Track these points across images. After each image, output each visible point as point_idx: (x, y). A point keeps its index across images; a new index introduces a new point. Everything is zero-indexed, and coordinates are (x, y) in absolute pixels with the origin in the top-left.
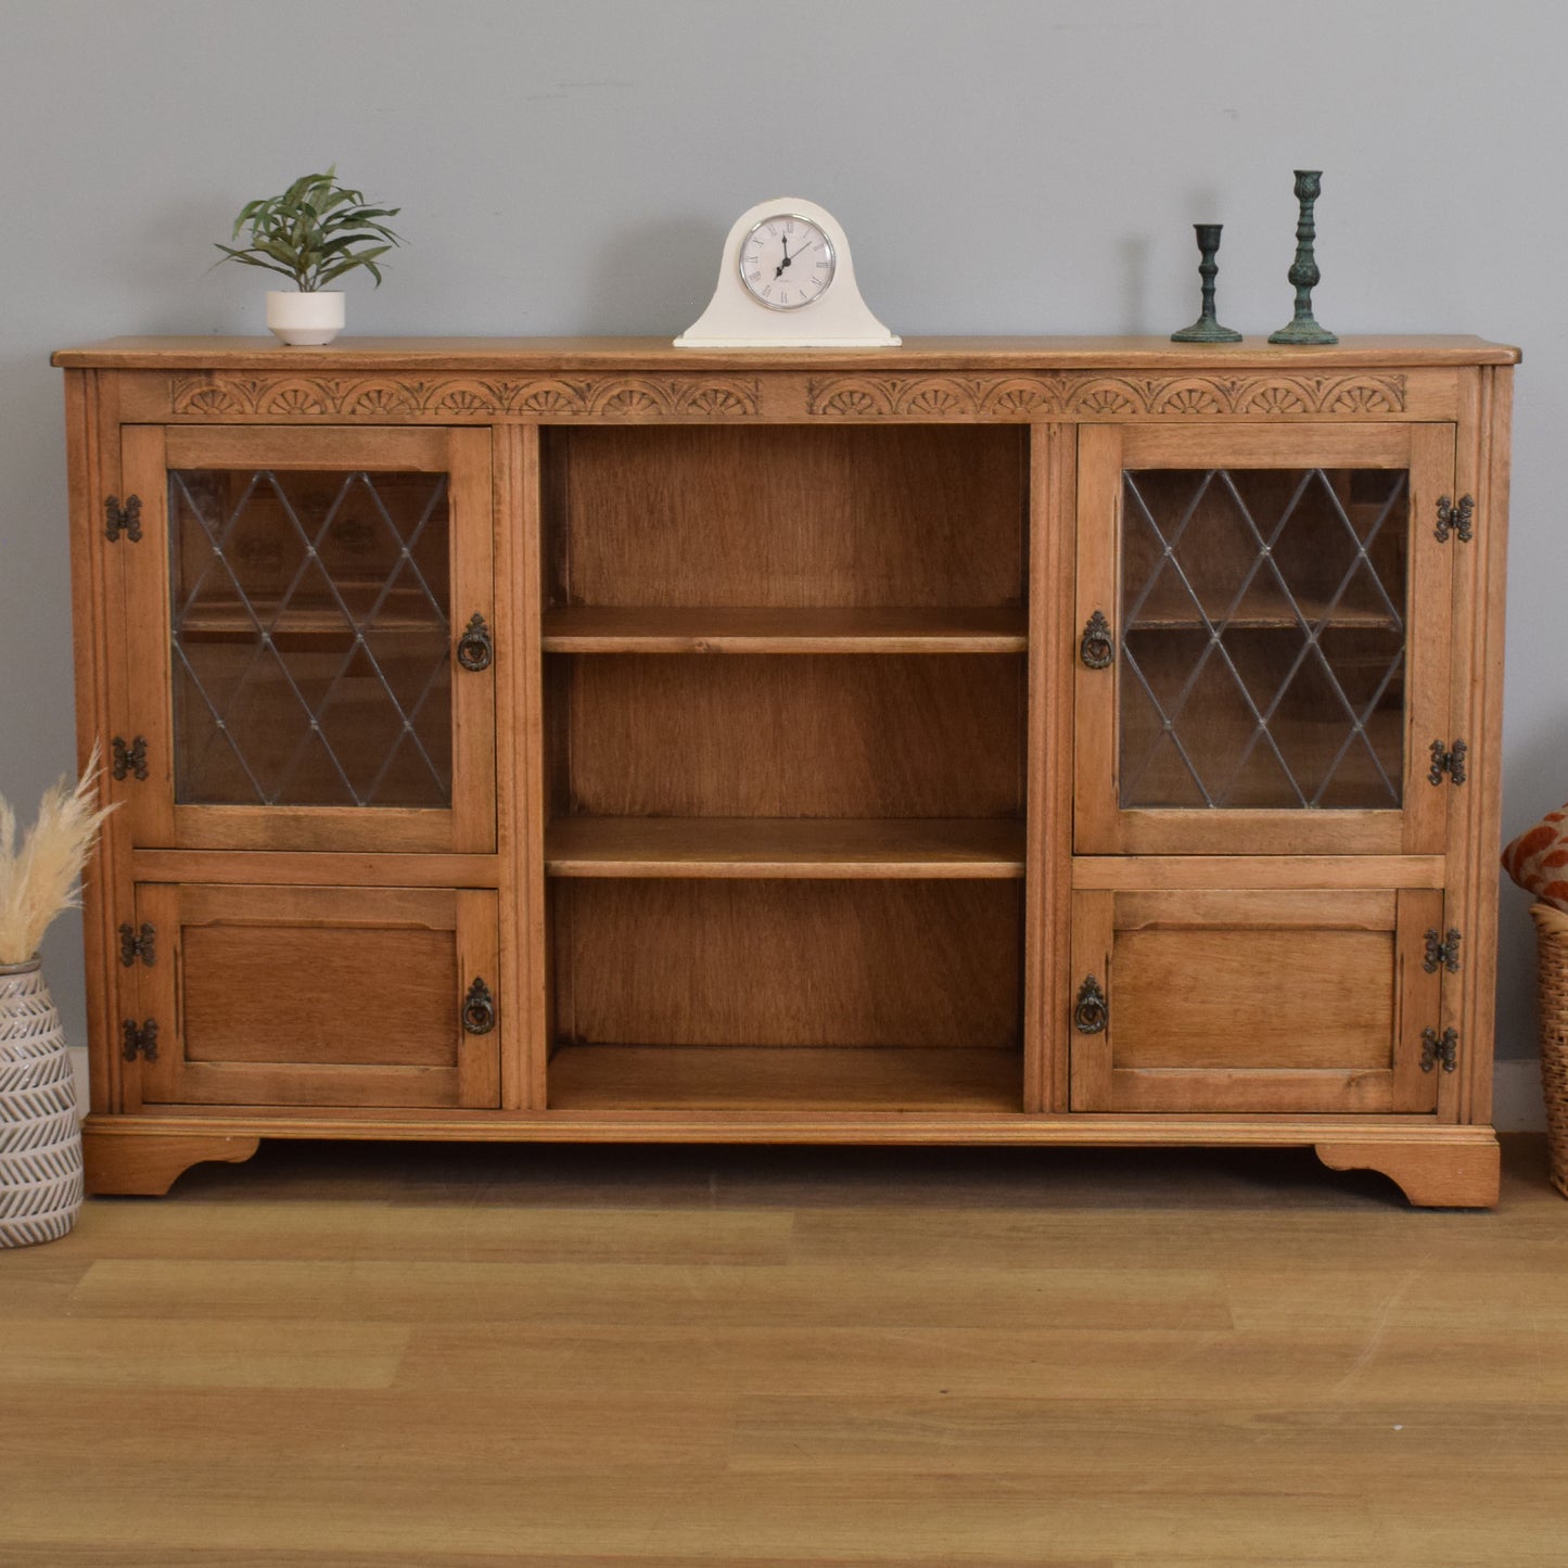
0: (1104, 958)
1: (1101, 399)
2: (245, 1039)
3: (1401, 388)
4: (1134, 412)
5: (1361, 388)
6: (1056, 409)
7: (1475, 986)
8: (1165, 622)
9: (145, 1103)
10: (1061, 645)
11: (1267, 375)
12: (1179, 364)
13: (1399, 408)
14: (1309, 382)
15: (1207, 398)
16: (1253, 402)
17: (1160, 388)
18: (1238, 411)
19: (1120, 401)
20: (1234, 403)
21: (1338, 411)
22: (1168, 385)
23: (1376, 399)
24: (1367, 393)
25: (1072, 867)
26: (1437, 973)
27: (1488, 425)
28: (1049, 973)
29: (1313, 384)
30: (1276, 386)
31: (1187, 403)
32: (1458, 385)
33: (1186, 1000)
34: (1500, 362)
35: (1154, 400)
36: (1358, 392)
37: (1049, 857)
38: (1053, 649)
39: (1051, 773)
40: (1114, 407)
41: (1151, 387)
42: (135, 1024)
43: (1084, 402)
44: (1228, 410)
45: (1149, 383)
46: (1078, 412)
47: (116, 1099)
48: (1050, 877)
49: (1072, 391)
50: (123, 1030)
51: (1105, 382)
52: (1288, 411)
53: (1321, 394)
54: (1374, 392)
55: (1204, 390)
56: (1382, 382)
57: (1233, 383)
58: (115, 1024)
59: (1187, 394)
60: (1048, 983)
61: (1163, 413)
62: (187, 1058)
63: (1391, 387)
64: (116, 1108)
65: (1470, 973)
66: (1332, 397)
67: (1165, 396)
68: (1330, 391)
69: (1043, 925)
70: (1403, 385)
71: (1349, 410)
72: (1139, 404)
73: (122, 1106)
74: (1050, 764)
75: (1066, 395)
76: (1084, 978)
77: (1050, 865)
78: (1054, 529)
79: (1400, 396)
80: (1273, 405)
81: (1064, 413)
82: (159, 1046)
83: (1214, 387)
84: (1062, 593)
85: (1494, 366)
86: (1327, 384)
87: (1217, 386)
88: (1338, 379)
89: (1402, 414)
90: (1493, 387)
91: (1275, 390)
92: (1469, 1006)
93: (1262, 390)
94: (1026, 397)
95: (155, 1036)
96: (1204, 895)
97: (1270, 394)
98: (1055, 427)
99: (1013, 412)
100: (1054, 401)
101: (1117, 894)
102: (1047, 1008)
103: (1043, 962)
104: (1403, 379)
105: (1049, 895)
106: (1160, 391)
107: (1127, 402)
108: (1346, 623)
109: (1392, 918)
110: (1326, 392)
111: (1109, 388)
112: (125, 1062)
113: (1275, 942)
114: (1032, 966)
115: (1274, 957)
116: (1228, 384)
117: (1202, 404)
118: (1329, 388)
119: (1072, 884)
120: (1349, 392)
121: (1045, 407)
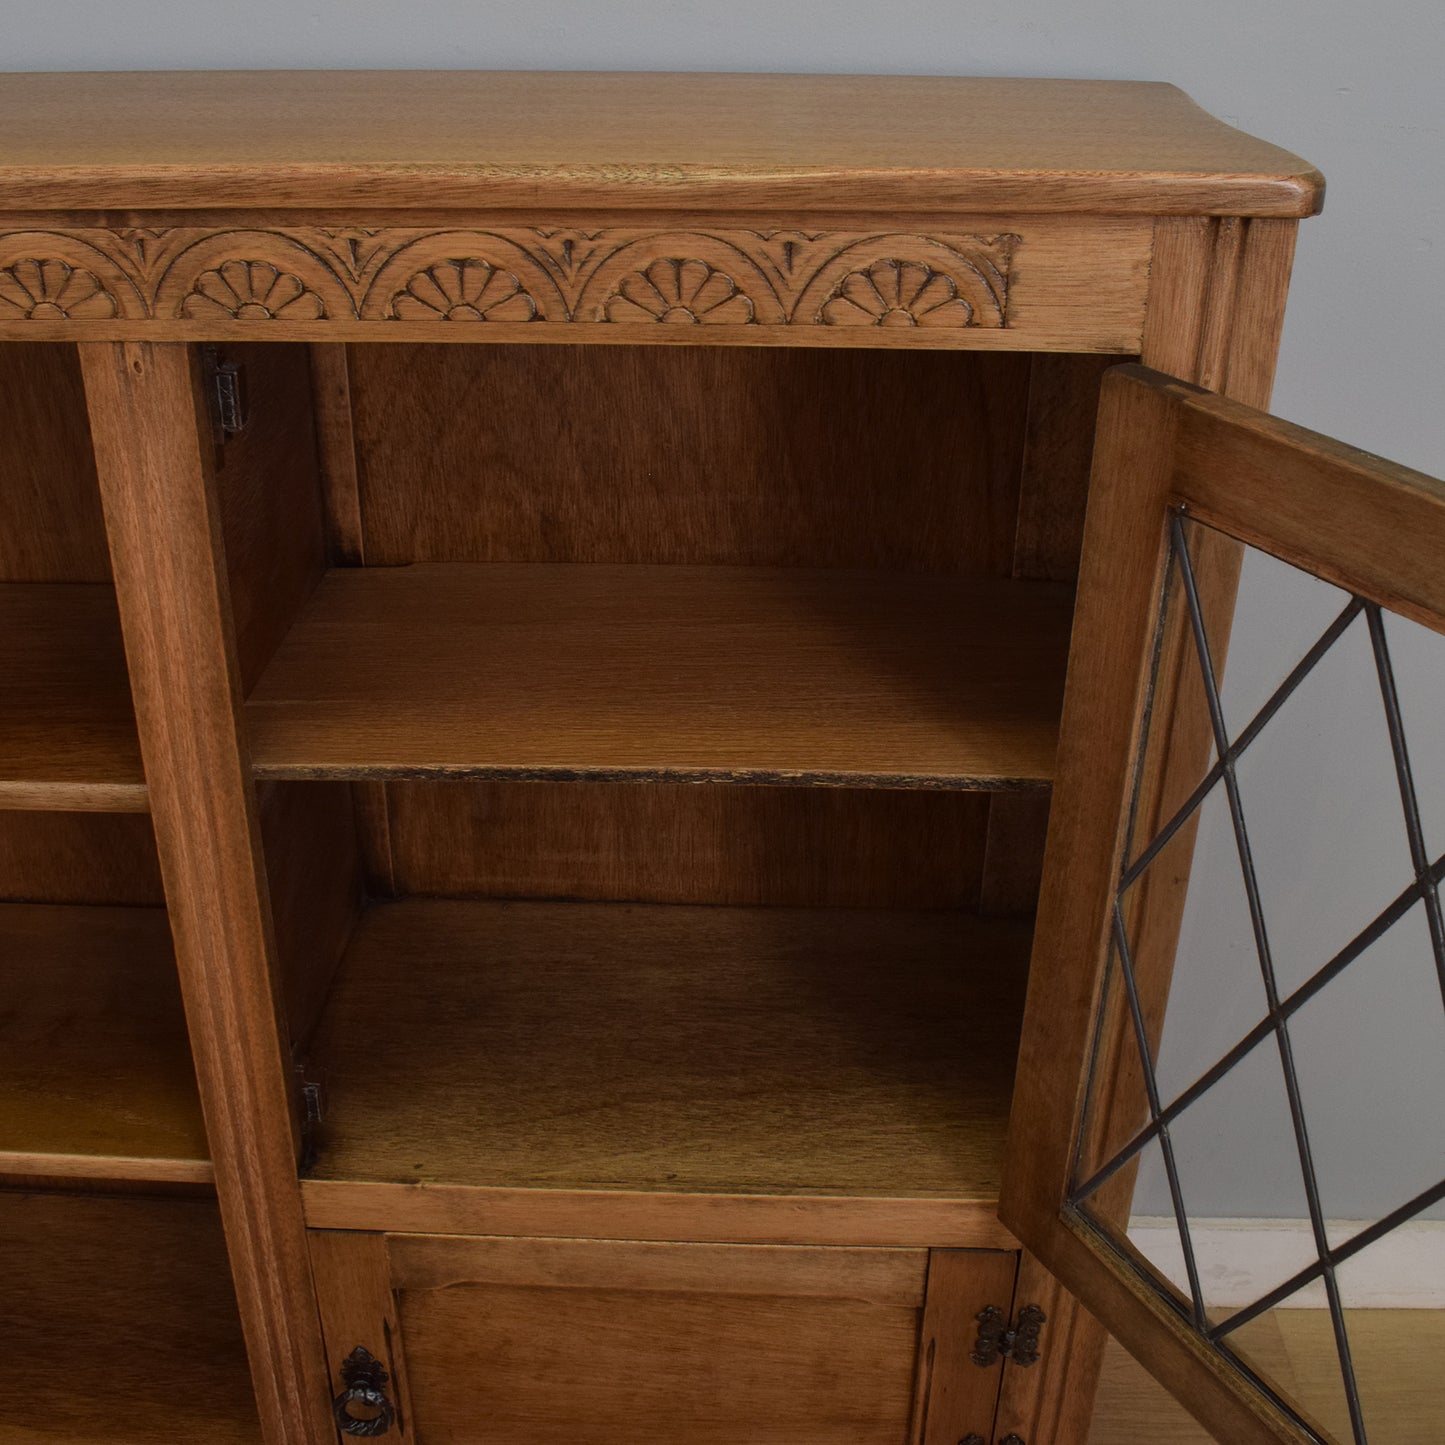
0: (381, 1326)
1: (237, 279)
3: (1004, 269)
4: (324, 317)
5: (899, 264)
6: (133, 309)
7: (1063, 1382)
8: (451, 767)
10: (221, 822)
11: (656, 228)
12: (409, 198)
13: (993, 315)
14: (765, 246)
15: (503, 283)
16: (622, 293)
17: (383, 256)
18: (584, 315)
19: (286, 287)
20: (572, 297)
21: (840, 321)
22: (404, 247)
23: (938, 292)
24: (915, 278)
25: (300, 1195)
26: (995, 1368)
27: (1216, 367)
28: (284, 1340)
29: (776, 251)
30: (680, 254)
31: (455, 294)
32: (1152, 262)
33: (539, 1378)
34: (1267, 210)
35: (372, 285)
36: (892, 275)
37: (255, 1178)
38: (202, 829)
39: (235, 1048)
40: (273, 303)
41: (362, 251)
43: (198, 290)
44: (558, 314)
45: (354, 243)
46: (185, 314)
48: (262, 1209)
49: (164, 261)
51: (244, 238)
52: (710, 318)
53: (797, 278)
54: (933, 275)
55: (497, 261)
56: (952, 248)
57: (570, 245)
59: (453, 271)
60: (287, 1354)
61: (396, 318)
63: (979, 263)
65: (1055, 1367)
66: (825, 286)
67: (399, 272)
68: (819, 271)
69: (262, 1273)
70: (1009, 260)
71: (866, 320)
72: (334, 296)
74: (231, 1033)
75: (150, 273)
76: (350, 1350)
77: (259, 1191)
78: (167, 585)
79: (999, 288)
80: (673, 302)
81: (153, 317)
83: (519, 253)
84: (206, 721)
85: (1246, 221)
86: (814, 252)
87: (528, 254)
88: (841, 239)
89: (1000, 333)
90: (1239, 271)
91: (679, 263)
92: (1049, 1408)
93: (644, 264)
94: (53, 274)
96: (558, 1247)
97: (665, 274)
98: (134, 353)
99: (29, 316)
100: (124, 287)
101: (392, 1239)
102: (291, 1384)
103: (271, 1323)
104: (1012, 243)
105: (266, 1234)
106: (386, 264)
107: (305, 290)
108: (850, 779)
109: (918, 1289)
110: (811, 271)
111: (253, 255)
113: (698, 1309)
114: (252, 1329)
115: (696, 1328)
116: (555, 246)
117: (492, 296)
118: (820, 262)
119: (305, 1219)
120: (868, 273)
121: (102, 303)
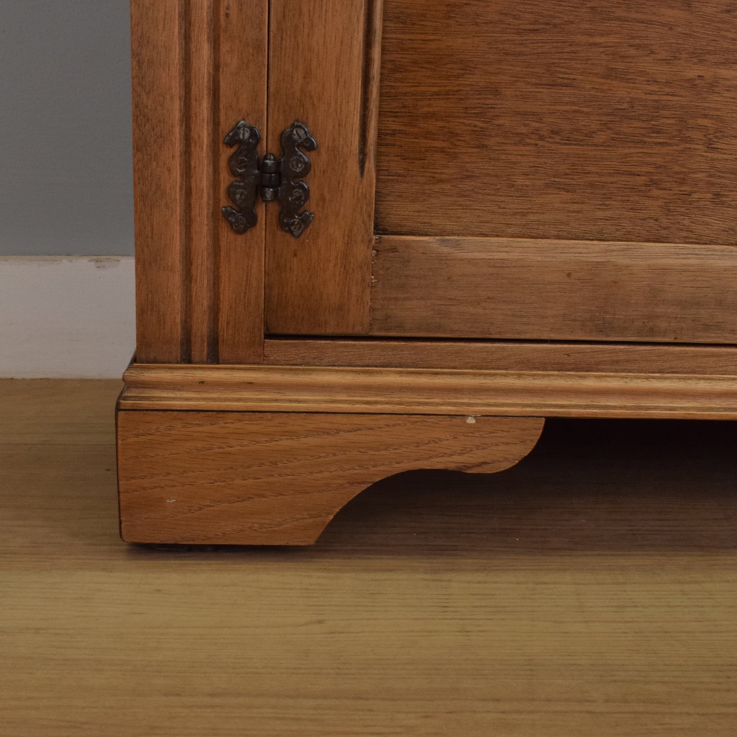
2: (520, 181)
9: (269, 336)
42: (255, 136)
47: (201, 327)
50: (226, 153)
58: (203, 134)
62: (380, 229)
64: (200, 348)
73: (214, 342)
82: (314, 194)
95: (307, 168)
112: (227, 236)
